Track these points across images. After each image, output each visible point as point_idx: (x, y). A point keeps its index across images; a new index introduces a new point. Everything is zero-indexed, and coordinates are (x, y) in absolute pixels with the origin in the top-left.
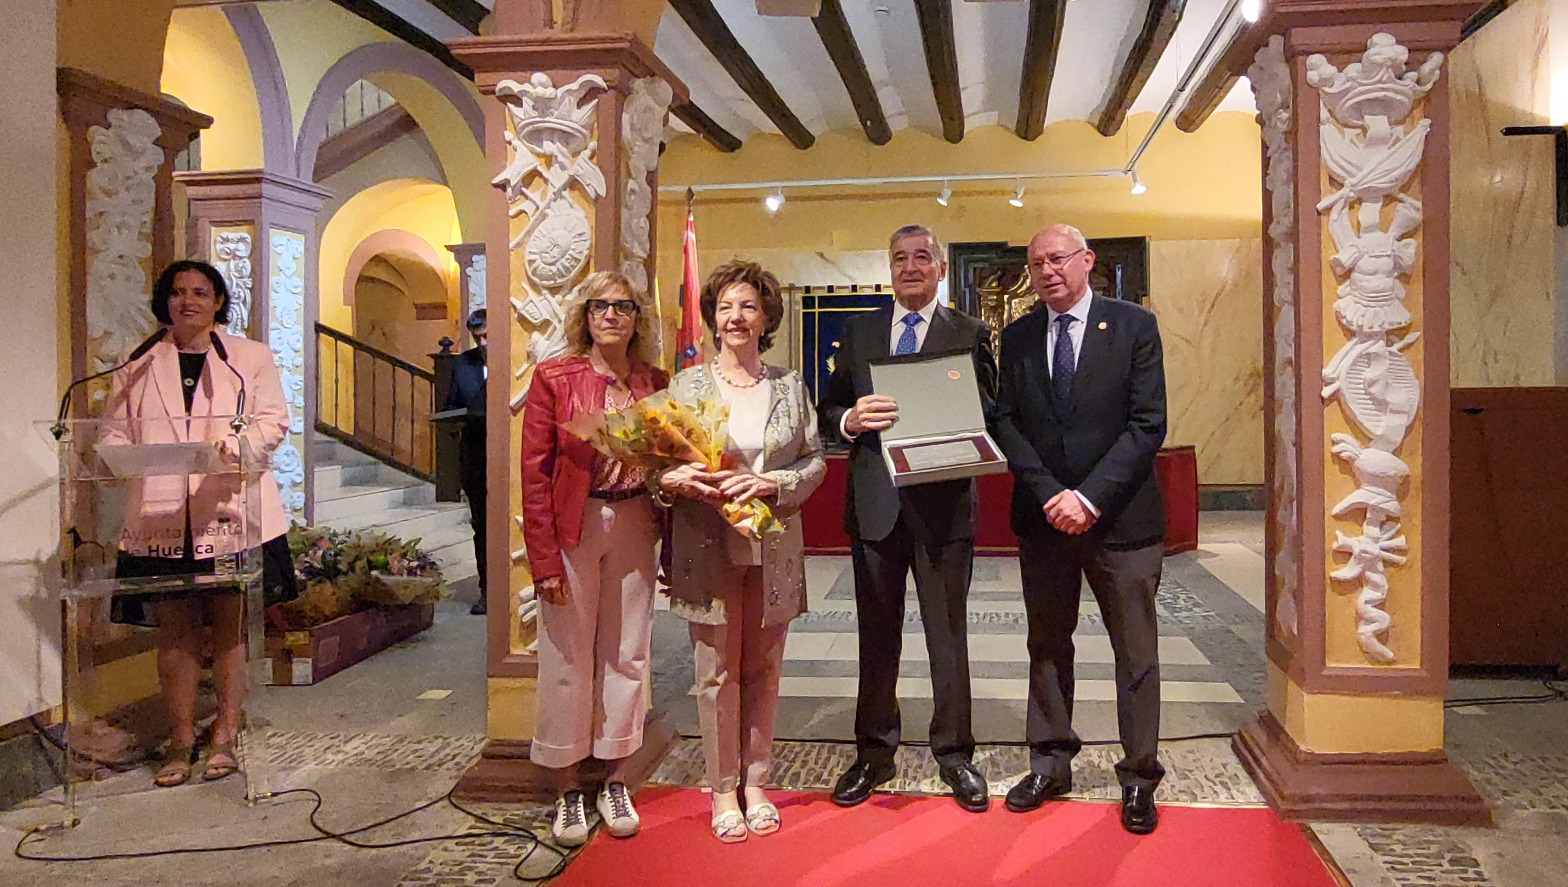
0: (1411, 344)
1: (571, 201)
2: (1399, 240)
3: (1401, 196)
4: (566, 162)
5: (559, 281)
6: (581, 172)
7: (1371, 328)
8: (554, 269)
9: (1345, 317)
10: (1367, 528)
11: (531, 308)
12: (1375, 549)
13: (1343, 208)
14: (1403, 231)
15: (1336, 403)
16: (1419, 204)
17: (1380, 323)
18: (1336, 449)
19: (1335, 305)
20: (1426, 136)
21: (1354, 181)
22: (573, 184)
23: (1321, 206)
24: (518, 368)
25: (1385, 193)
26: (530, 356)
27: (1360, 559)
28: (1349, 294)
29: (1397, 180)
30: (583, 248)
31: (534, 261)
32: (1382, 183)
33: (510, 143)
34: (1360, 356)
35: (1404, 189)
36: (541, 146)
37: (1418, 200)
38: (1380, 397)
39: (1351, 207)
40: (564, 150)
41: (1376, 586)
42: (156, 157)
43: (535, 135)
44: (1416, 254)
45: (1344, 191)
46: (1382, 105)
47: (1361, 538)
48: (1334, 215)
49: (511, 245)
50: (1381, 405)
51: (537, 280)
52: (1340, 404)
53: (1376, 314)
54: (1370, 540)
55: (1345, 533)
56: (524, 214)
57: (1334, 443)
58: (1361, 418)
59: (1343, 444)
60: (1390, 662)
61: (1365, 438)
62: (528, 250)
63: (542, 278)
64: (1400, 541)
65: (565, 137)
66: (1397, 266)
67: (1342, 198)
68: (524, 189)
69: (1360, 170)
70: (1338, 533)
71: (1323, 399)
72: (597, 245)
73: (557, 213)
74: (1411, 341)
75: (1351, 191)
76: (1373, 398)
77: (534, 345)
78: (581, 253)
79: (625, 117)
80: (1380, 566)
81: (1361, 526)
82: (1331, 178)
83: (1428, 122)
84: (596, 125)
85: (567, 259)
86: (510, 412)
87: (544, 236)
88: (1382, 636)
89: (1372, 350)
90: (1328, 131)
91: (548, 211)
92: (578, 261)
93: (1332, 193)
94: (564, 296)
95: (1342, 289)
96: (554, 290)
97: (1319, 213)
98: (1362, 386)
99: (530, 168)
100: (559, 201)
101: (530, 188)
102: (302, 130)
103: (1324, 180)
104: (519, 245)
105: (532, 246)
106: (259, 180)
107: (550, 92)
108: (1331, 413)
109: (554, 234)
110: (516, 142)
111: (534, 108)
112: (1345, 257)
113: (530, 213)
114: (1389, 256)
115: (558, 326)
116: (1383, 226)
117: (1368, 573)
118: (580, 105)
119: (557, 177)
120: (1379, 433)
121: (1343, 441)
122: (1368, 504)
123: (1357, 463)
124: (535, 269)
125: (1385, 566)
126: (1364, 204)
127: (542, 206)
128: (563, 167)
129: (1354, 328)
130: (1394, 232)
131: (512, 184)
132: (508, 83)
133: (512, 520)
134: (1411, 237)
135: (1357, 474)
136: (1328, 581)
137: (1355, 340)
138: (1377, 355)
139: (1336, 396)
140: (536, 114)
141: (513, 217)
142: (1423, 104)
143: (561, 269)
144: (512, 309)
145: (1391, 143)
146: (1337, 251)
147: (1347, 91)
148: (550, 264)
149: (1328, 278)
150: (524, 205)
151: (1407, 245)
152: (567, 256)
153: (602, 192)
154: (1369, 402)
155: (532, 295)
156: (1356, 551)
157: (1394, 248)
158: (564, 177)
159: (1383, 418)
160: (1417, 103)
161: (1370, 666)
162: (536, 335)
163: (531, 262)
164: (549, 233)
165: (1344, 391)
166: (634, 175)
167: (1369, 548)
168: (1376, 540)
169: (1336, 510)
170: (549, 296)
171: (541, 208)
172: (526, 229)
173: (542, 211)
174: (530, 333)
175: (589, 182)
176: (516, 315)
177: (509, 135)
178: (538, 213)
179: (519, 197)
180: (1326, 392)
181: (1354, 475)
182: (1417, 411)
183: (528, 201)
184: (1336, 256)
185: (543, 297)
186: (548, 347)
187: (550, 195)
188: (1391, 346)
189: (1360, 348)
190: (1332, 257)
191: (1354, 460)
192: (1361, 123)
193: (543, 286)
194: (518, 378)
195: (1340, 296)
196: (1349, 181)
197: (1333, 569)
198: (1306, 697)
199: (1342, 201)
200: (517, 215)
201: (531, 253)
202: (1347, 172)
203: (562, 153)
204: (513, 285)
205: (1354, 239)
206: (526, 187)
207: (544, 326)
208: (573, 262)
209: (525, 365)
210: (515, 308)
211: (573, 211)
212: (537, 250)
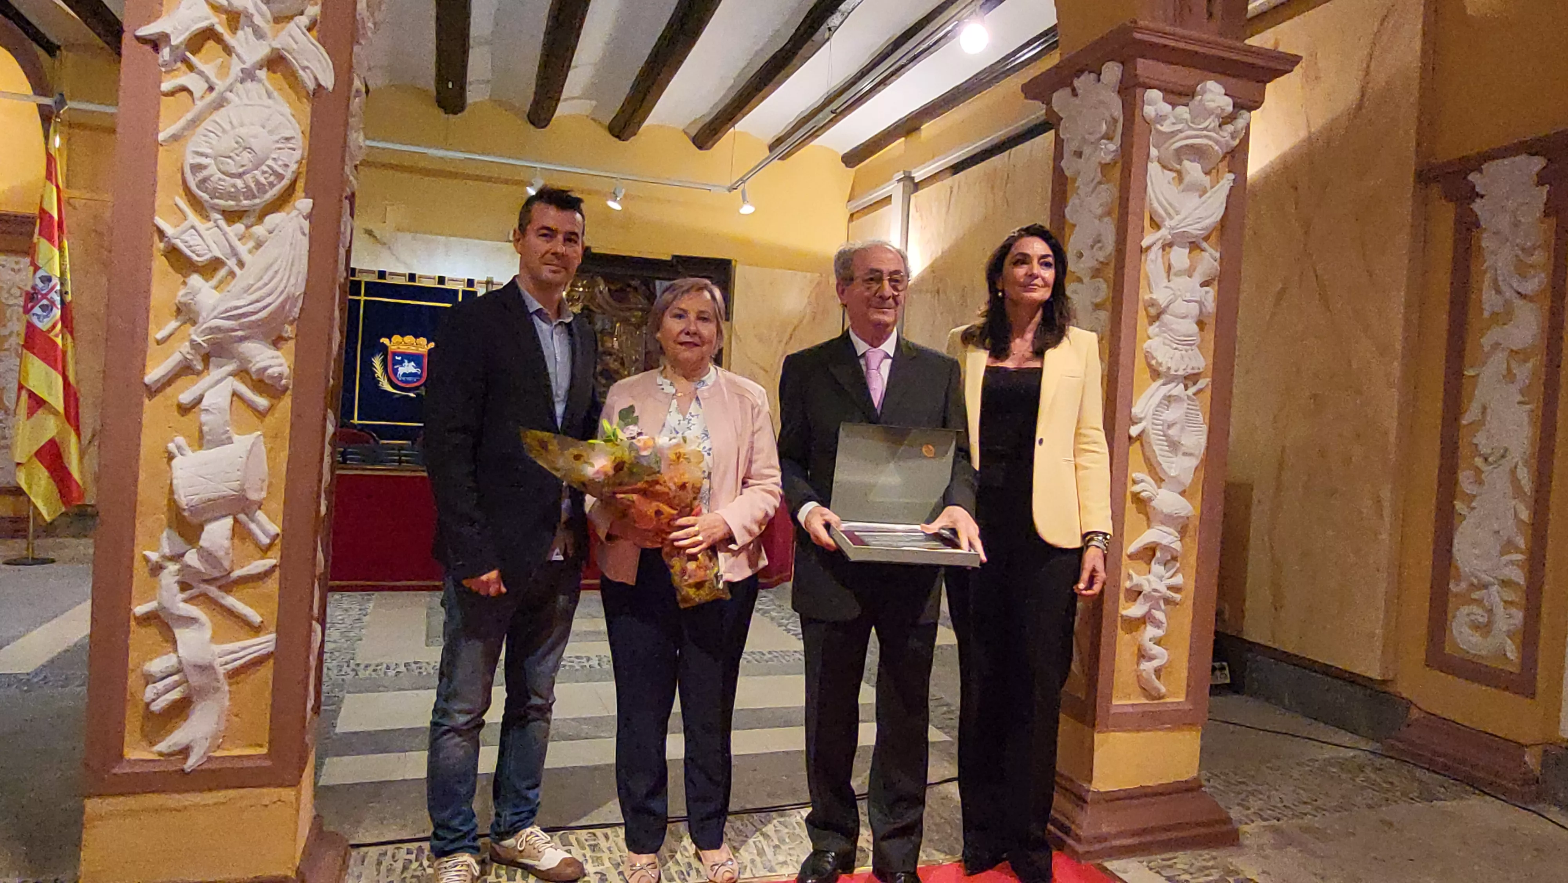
0: (1202, 391)
1: (272, 86)
2: (1202, 287)
3: (1205, 245)
4: (266, 28)
5: (245, 202)
6: (295, 46)
7: (1176, 371)
8: (239, 183)
9: (1154, 358)
10: (1154, 568)
11: (193, 239)
12: (1160, 588)
13: (1159, 250)
14: (1204, 279)
15: (1139, 442)
16: (1218, 255)
17: (1184, 367)
18: (1136, 488)
19: (1145, 345)
20: (1230, 190)
21: (1173, 223)
22: (277, 63)
23: (1145, 243)
24: (160, 327)
25: (1194, 240)
26: (186, 312)
27: (1148, 597)
28: (1159, 335)
29: (1202, 229)
30: (289, 160)
31: (205, 167)
32: (1195, 229)
34: (1163, 398)
35: (1206, 239)
37: (1217, 251)
38: (1176, 440)
39: (1164, 250)
40: (264, 8)
41: (1158, 624)
44: (1214, 301)
45: (1163, 232)
46: (1197, 152)
47: (1150, 577)
48: (1151, 254)
49: (161, 137)
50: (1177, 448)
51: (203, 196)
52: (1142, 445)
53: (1182, 357)
54: (1156, 580)
55: (1136, 573)
56: (185, 93)
57: (1135, 482)
58: (1159, 460)
59: (1142, 484)
60: (1163, 697)
61: (1160, 479)
62: (191, 147)
63: (213, 194)
64: (1178, 580)
66: (1200, 311)
67: (1160, 238)
68: (189, 55)
69: (1178, 213)
70: (1131, 572)
71: (1130, 437)
72: (311, 159)
73: (246, 101)
74: (1201, 388)
75: (1168, 234)
76: (1169, 441)
77: (194, 293)
78: (286, 166)
80: (1162, 605)
81: (1149, 563)
82: (1151, 218)
83: (1232, 176)
85: (264, 172)
86: (143, 392)
87: (224, 131)
88: (1160, 672)
89: (1174, 392)
90: (1154, 169)
91: (229, 95)
92: (281, 177)
93: (1152, 233)
94: (248, 227)
95: (1153, 329)
96: (232, 216)
97: (1142, 251)
98: (1160, 427)
99: (204, 24)
101: (199, 55)
103: (1147, 217)
104: (175, 138)
105: (199, 143)
108: (1135, 453)
109: (242, 131)
112: (1157, 299)
113: (197, 95)
114: (1195, 302)
115: (236, 269)
116: (1190, 272)
117: (1153, 611)
119: (248, 48)
120: (1173, 474)
121: (1142, 481)
122: (1157, 544)
123: (1154, 504)
124: (204, 180)
125: (1165, 604)
126: (1175, 248)
127: (220, 85)
128: (260, 35)
129: (1163, 369)
130: (1198, 278)
131: (174, 42)
133: (137, 557)
134: (1210, 286)
135: (1151, 514)
136: (1120, 622)
137: (1161, 381)
138: (1177, 399)
139: (1140, 437)
141: (166, 94)
142: (1227, 159)
143: (253, 185)
144: (156, 238)
145: (1202, 192)
146: (1151, 293)
147: (1173, 134)
148: (232, 176)
149: (1142, 318)
150: (188, 80)
151: (1207, 293)
152: (265, 168)
153: (326, 83)
154: (1166, 444)
155: (193, 217)
156: (1146, 588)
157: (1199, 295)
158: (262, 50)
159: (1177, 460)
160: (1224, 157)
161: (1147, 702)
162: (195, 280)
163: (197, 168)
164: (233, 127)
165: (1149, 431)
167: (1156, 587)
168: (1161, 578)
169: (1132, 550)
170: (222, 223)
171: (218, 89)
172: (189, 116)
173: (219, 95)
174: (186, 276)
175: (306, 63)
176: (162, 245)
178: (211, 95)
179: (179, 64)
180: (1134, 431)
181: (1148, 516)
182: (1203, 455)
183: (195, 75)
184: (1150, 297)
185: (211, 224)
186: (223, 298)
187: (235, 72)
188: (1187, 390)
189: (1165, 390)
190: (1147, 297)
191: (1149, 501)
192: (1178, 167)
193: (214, 208)
194: (158, 343)
195: (1149, 338)
196: (1168, 223)
197: (1124, 609)
198: (1096, 736)
199: (1161, 241)
200: (172, 93)
201: (198, 153)
202: (1169, 214)
203: (262, 15)
204: (161, 199)
205: (1165, 282)
206: (194, 53)
207: (211, 267)
208: (272, 178)
209: (173, 324)
210: (161, 233)
211: (270, 102)
212: (209, 151)
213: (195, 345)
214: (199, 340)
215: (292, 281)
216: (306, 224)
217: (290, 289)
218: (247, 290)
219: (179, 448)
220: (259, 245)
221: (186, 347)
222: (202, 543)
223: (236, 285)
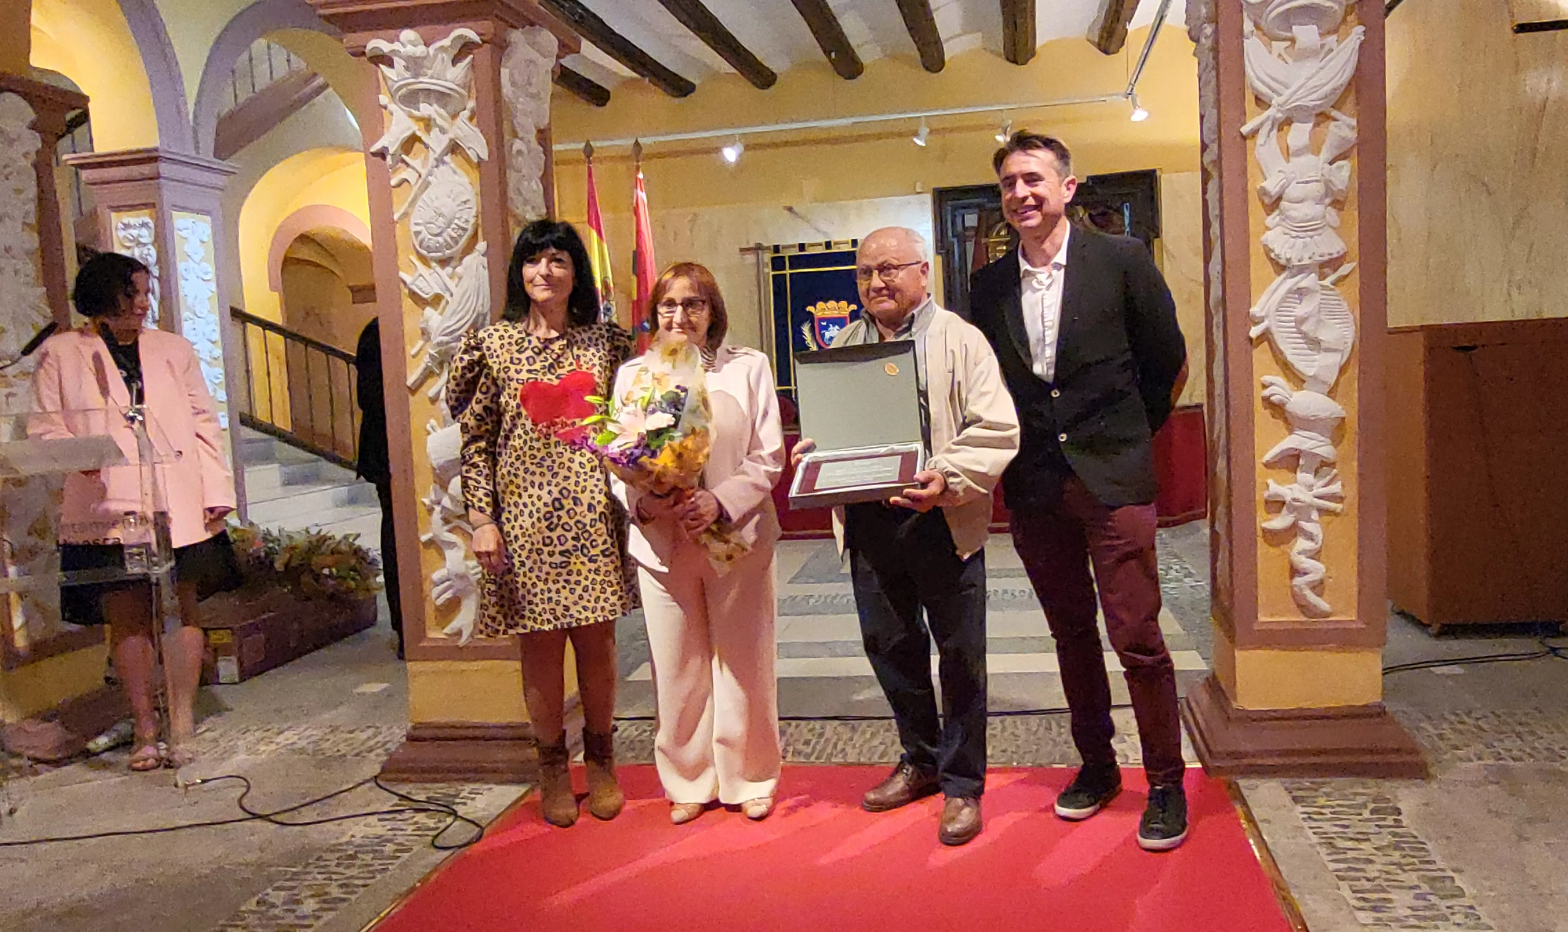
0: (1346, 276)
1: (452, 165)
2: (1331, 163)
3: (1334, 113)
4: (445, 125)
5: (448, 252)
6: (461, 134)
7: (1301, 261)
8: (440, 239)
9: (1273, 251)
10: (1300, 475)
11: (420, 283)
12: (1307, 497)
13: (1271, 130)
14: (1336, 153)
15: (1266, 343)
16: (1354, 122)
17: (1310, 254)
18: (1266, 392)
19: (1263, 238)
20: (1361, 45)
21: (1281, 100)
22: (454, 148)
23: (1245, 130)
24: (413, 346)
25: (1318, 111)
26: (425, 333)
27: (1293, 509)
28: (1277, 225)
29: (1326, 97)
30: (469, 216)
31: (420, 233)
32: (1313, 101)
33: (385, 108)
34: (1289, 291)
35: (1337, 106)
36: (418, 110)
37: (1352, 116)
38: (1311, 334)
39: (1280, 129)
40: (442, 111)
41: (1310, 537)
42: (33, 142)
43: (411, 98)
44: (1350, 177)
45: (1270, 112)
46: (1311, 13)
47: (1295, 485)
48: (1261, 139)
49: (396, 217)
50: (1315, 344)
51: (424, 252)
52: (1270, 343)
53: (1305, 245)
54: (1303, 489)
55: (1276, 481)
56: (406, 184)
57: (1265, 387)
58: (1290, 358)
59: (1273, 388)
60: (1327, 615)
61: (1298, 380)
62: (413, 220)
63: (429, 249)
64: (1336, 488)
65: (441, 97)
66: (1329, 190)
67: (1268, 118)
68: (404, 156)
69: (1287, 88)
70: (1270, 481)
71: (1251, 340)
72: (483, 212)
73: (440, 180)
74: (1345, 273)
75: (1279, 111)
76: (1305, 336)
77: (429, 320)
78: (467, 221)
79: (505, 73)
80: (1315, 515)
81: (1294, 473)
82: (1257, 99)
83: (1362, 29)
84: (473, 83)
85: (454, 229)
86: (407, 392)
87: (428, 206)
88: (1318, 587)
89: (1302, 284)
90: (1253, 46)
91: (430, 178)
92: (465, 230)
93: (1259, 114)
94: (455, 268)
95: (1272, 219)
96: (444, 262)
97: (1244, 138)
98: (1293, 324)
99: (408, 133)
100: (442, 167)
101: (412, 155)
102: (198, 103)
103: (1250, 99)
104: (406, 215)
105: (418, 216)
106: (155, 159)
107: (420, 50)
108: (1261, 356)
109: (436, 204)
110: (392, 107)
111: (407, 68)
112: (1272, 185)
113: (412, 183)
114: (1317, 181)
115: (449, 299)
116: (1314, 148)
117: (1302, 524)
118: (455, 61)
119: (437, 142)
120: (1311, 374)
121: (1272, 384)
122: (1301, 451)
123: (1288, 407)
124: (422, 241)
125: (1320, 515)
126: (1293, 125)
127: (424, 172)
128: (443, 131)
129: (1283, 262)
130: (1326, 154)
131: (391, 151)
132: (378, 44)
133: (418, 502)
134: (1345, 158)
135: (1289, 418)
136: (1259, 533)
137: (1284, 275)
138: (1308, 290)
139: (1266, 336)
140: (407, 74)
141: (395, 188)
142: (1356, 9)
143: (449, 239)
144: (402, 285)
145: (1321, 56)
146: (1264, 179)
148: (437, 235)
149: (1255, 207)
150: (405, 173)
151: (1340, 168)
152: (453, 226)
153: (485, 156)
154: (1300, 341)
155: (421, 268)
156: (1288, 499)
157: (1325, 172)
158: (445, 141)
159: (1317, 357)
160: (1350, 9)
161: (1305, 619)
162: (429, 310)
163: (417, 233)
164: (433, 202)
165: (1274, 329)
166: (520, 135)
167: (1302, 497)
168: (1310, 487)
169: (1268, 457)
170: (438, 269)
171: (423, 176)
172: (410, 200)
173: (425, 180)
174: (422, 308)
175: (470, 146)
176: (407, 291)
177: (384, 99)
178: (420, 181)
179: (400, 164)
180: (1254, 332)
181: (1286, 420)
182: (1352, 349)
183: (410, 170)
184: (1263, 184)
185: (432, 270)
186: (442, 322)
187: (432, 161)
188: (1324, 279)
189: (1290, 283)
190: (1259, 186)
191: (1284, 404)
192: (1289, 34)
193: (432, 259)
194: (414, 356)
195: (1268, 229)
196: (1276, 100)
197: (1265, 520)
198: (1237, 653)
199: (1270, 123)
200: (399, 185)
201: (416, 224)
202: (1274, 91)
203: (441, 116)
204: (402, 260)
205: (1282, 164)
206: (407, 155)
207: (436, 300)
208: (460, 232)
209: (420, 343)
210: (405, 283)
211: (456, 177)
212: (420, 221)
213: (431, 356)
214: (432, 352)
215: (480, 301)
216: (485, 260)
217: (479, 309)
218: (454, 313)
219: (432, 427)
220: (460, 278)
221: (427, 359)
222: (450, 491)
223: (449, 310)
